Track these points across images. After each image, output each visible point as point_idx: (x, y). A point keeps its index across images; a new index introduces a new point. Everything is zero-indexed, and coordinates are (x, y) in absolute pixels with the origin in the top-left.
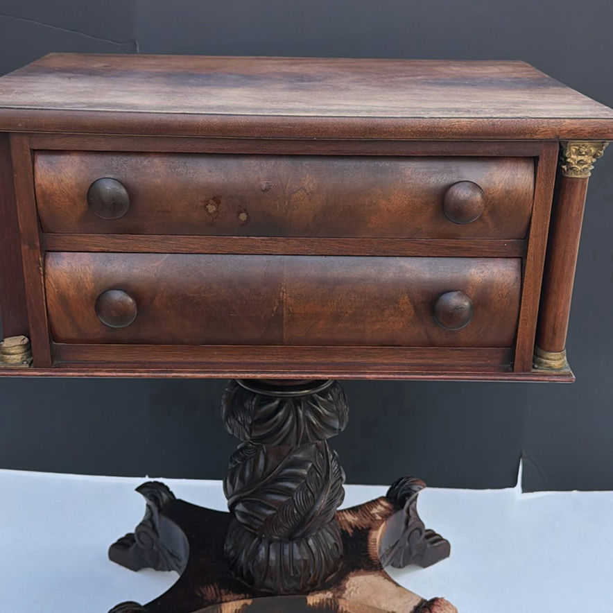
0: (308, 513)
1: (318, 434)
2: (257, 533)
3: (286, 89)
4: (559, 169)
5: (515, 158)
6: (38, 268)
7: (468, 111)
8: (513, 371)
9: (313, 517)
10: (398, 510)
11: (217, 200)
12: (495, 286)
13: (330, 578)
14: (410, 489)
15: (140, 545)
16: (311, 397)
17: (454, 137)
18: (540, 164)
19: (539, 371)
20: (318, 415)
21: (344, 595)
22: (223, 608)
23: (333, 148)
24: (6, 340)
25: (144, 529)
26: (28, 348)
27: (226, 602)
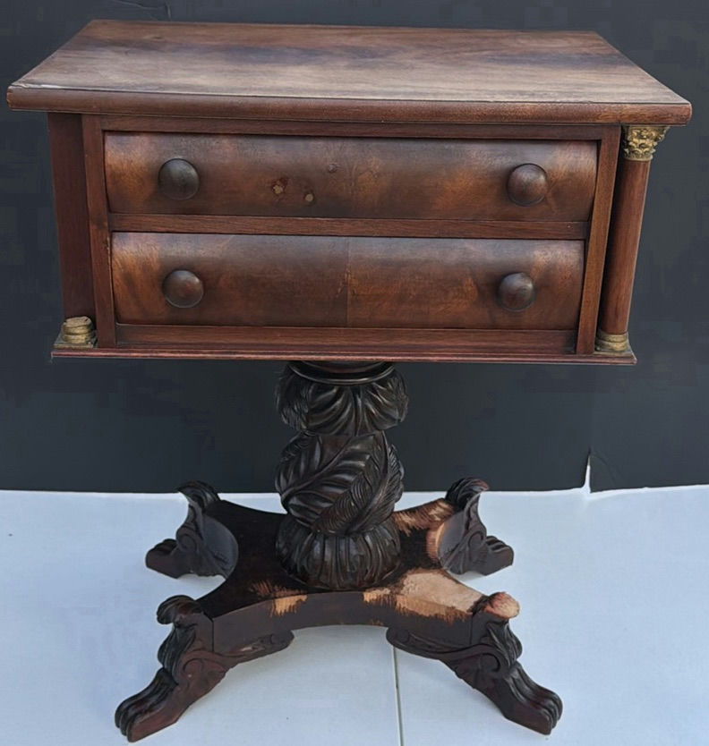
0: (366, 507)
1: (378, 425)
2: (312, 527)
3: (348, 67)
4: (621, 152)
5: (578, 141)
6: (105, 248)
7: (533, 95)
8: (575, 353)
9: (370, 510)
10: (459, 511)
11: (284, 181)
12: (558, 268)
13: (387, 575)
14: (471, 490)
15: (181, 549)
16: (369, 385)
17: (518, 120)
18: (602, 147)
19: (601, 353)
20: (377, 404)
21: (402, 592)
22: (277, 604)
23: (399, 130)
24: (69, 320)
25: (187, 531)
26: (93, 328)
27: (280, 597)
